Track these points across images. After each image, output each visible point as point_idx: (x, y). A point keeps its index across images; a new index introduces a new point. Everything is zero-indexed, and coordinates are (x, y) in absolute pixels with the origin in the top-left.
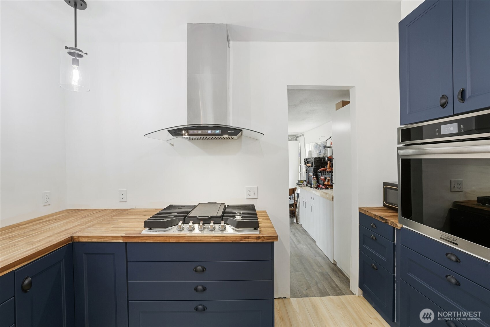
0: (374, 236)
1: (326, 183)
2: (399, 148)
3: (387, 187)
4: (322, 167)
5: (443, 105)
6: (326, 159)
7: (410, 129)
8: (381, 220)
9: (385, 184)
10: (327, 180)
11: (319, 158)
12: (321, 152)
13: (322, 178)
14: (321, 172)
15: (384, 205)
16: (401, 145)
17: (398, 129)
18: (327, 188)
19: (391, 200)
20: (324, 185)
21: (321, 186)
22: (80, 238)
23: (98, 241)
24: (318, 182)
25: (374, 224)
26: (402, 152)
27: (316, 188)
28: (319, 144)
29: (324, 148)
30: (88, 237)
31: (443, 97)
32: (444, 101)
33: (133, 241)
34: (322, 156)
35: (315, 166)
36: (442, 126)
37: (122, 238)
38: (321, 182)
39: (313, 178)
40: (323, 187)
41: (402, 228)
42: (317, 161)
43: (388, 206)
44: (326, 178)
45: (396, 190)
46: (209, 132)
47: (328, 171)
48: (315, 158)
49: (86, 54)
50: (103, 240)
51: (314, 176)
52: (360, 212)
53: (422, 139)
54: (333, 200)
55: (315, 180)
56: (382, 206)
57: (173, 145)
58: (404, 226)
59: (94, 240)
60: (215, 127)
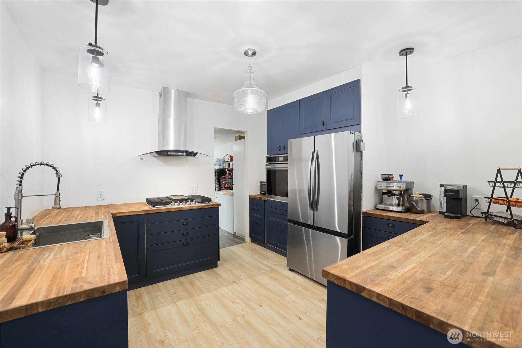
0: (257, 207)
1: (226, 186)
2: (266, 165)
3: (262, 183)
4: (222, 176)
5: (280, 150)
6: (226, 170)
7: (271, 157)
8: (259, 199)
9: (261, 182)
10: (227, 184)
11: (220, 169)
12: (221, 164)
13: (224, 183)
14: (222, 179)
15: (260, 193)
16: (267, 164)
17: (266, 157)
18: (227, 190)
19: (263, 190)
20: (225, 187)
21: (223, 189)
22: (117, 214)
23: (129, 215)
24: (220, 186)
25: (257, 202)
26: (267, 167)
27: (219, 190)
28: (219, 159)
29: (224, 162)
30: (122, 213)
31: (280, 147)
32: (280, 148)
33: (152, 212)
34: (222, 168)
35: (217, 175)
36: (279, 158)
37: (144, 212)
38: (222, 186)
39: (217, 183)
40: (224, 189)
41: (267, 200)
42: (219, 171)
43: (262, 193)
44: (226, 183)
45: (265, 184)
46: (180, 154)
47: (228, 177)
48: (218, 169)
49: (105, 100)
50: (132, 214)
51: (217, 182)
52: (250, 198)
53: (276, 162)
54: (233, 195)
55: (218, 185)
56: (260, 194)
57: (142, 159)
58: (268, 199)
59: (126, 214)
60: (183, 151)
